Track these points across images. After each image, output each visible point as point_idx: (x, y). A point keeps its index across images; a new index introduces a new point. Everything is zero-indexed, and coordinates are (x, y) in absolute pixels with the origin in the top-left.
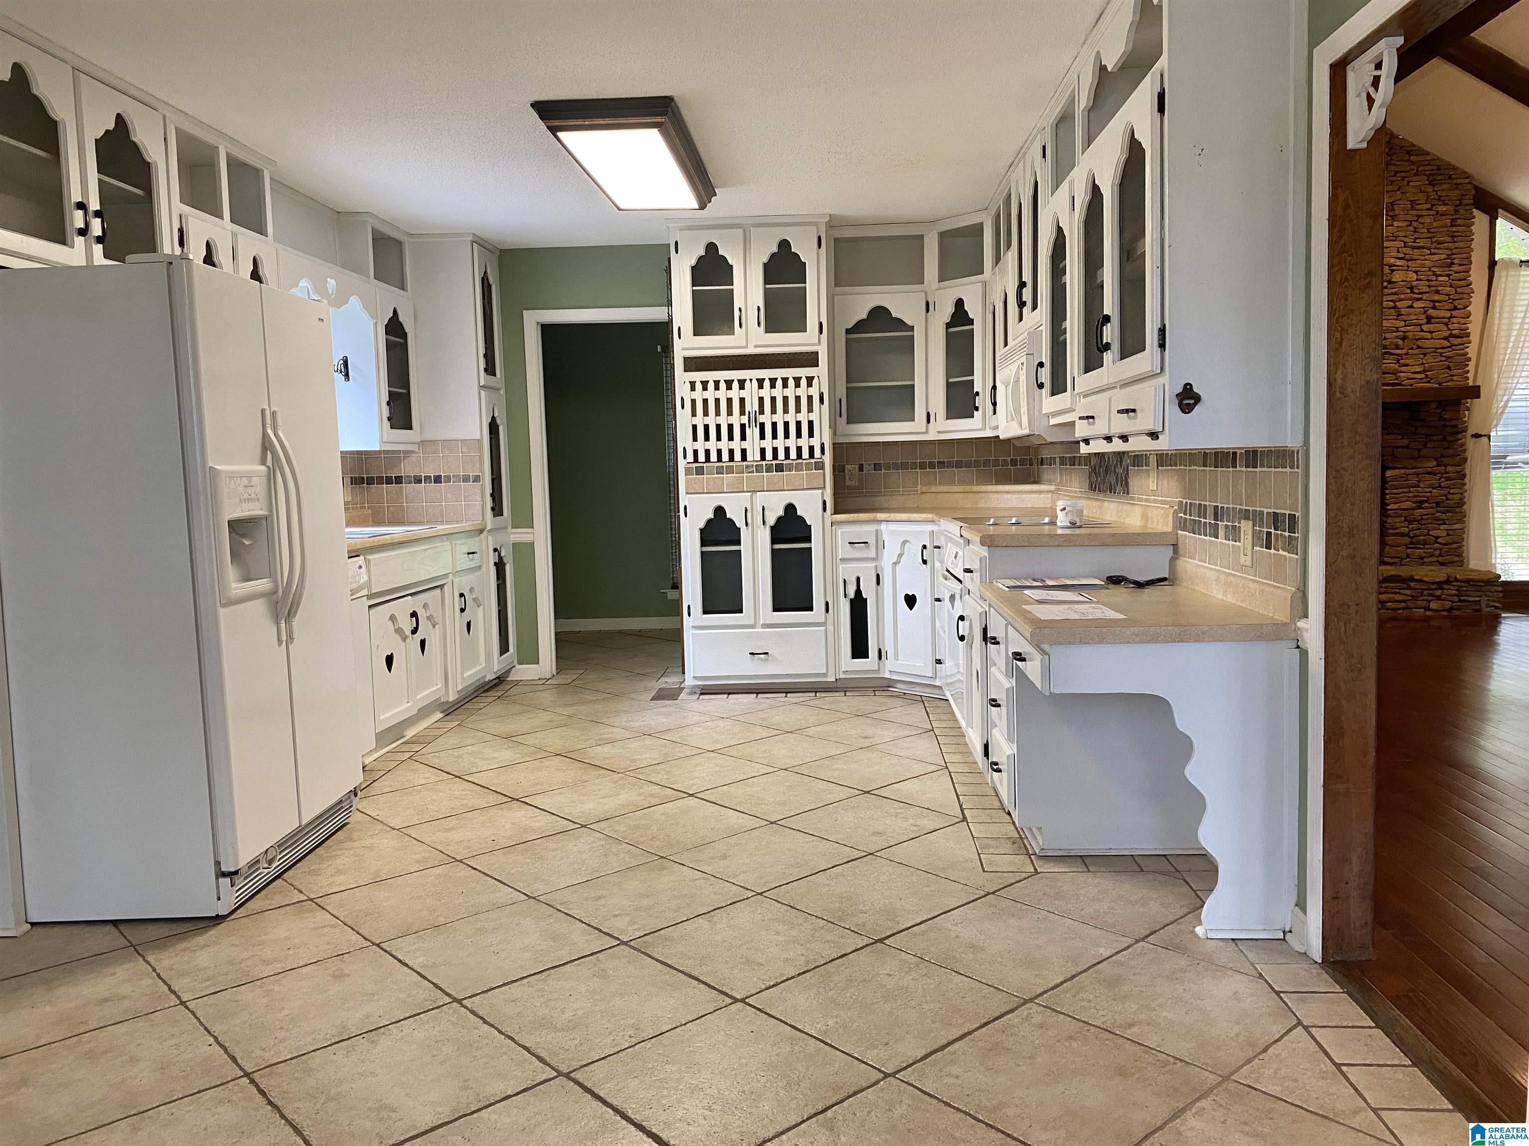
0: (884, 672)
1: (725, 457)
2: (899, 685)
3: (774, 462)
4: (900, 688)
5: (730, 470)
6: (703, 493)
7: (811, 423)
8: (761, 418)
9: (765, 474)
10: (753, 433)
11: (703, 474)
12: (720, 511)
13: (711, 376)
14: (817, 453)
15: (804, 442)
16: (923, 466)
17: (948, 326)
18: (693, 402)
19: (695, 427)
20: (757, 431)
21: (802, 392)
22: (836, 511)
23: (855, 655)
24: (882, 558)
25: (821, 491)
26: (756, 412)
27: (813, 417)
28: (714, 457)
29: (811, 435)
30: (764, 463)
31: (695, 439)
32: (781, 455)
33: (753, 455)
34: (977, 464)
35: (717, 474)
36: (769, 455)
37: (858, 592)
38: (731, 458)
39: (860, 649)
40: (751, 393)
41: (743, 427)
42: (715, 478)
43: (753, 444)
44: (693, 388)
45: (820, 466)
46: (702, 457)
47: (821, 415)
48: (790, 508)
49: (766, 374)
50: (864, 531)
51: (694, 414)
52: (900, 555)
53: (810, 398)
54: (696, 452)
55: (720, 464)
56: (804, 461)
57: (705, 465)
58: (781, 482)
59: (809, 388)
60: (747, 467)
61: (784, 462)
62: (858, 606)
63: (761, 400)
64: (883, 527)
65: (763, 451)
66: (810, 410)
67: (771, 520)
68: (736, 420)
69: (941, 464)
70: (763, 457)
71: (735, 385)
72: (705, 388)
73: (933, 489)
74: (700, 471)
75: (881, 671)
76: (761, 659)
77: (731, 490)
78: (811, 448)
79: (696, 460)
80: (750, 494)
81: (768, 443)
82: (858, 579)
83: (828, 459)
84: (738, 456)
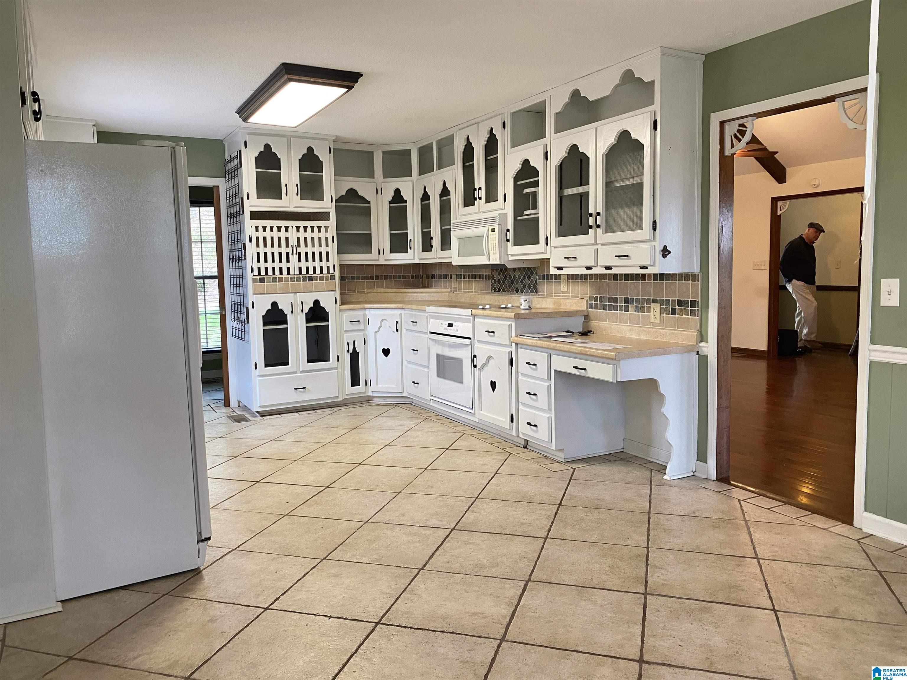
0: (368, 392)
1: (277, 272)
2: (375, 399)
3: (307, 276)
4: (376, 400)
5: (281, 280)
6: (264, 294)
7: (327, 253)
8: (299, 250)
9: (302, 282)
10: (294, 258)
11: (264, 282)
12: (274, 305)
13: (268, 223)
14: (331, 271)
15: (324, 264)
16: (367, 278)
17: (390, 202)
18: (257, 238)
19: (258, 254)
20: (296, 257)
21: (322, 235)
22: (342, 303)
23: (353, 385)
24: (367, 329)
25: (334, 292)
26: (296, 245)
27: (329, 249)
28: (270, 272)
29: (328, 260)
30: (301, 276)
31: (259, 261)
32: (311, 271)
33: (294, 271)
34: (395, 277)
35: (273, 282)
36: (304, 271)
37: (354, 349)
38: (281, 273)
39: (355, 381)
40: (292, 235)
41: (288, 254)
42: (272, 284)
43: (294, 265)
44: (257, 230)
45: (333, 278)
46: (263, 272)
47: (333, 248)
48: (317, 302)
49: (301, 223)
50: (357, 315)
51: (258, 246)
52: (380, 327)
53: (327, 239)
54: (259, 269)
55: (274, 276)
56: (324, 275)
57: (265, 277)
58: (311, 287)
59: (326, 233)
60: (291, 278)
61: (313, 276)
62: (354, 357)
63: (298, 239)
64: (367, 312)
65: (300, 269)
66: (327, 246)
67: (306, 310)
68: (284, 250)
69: (377, 277)
70: (300, 273)
71: (283, 229)
72: (264, 230)
73: (375, 291)
74: (262, 280)
75: (367, 392)
76: (301, 392)
77: (282, 292)
78: (328, 268)
79: (259, 274)
80: (293, 294)
81: (303, 264)
82: (354, 342)
83: (337, 274)
84: (285, 272)
